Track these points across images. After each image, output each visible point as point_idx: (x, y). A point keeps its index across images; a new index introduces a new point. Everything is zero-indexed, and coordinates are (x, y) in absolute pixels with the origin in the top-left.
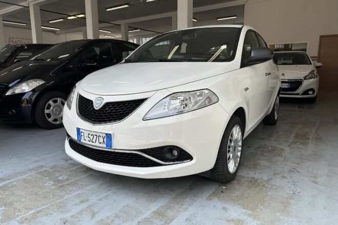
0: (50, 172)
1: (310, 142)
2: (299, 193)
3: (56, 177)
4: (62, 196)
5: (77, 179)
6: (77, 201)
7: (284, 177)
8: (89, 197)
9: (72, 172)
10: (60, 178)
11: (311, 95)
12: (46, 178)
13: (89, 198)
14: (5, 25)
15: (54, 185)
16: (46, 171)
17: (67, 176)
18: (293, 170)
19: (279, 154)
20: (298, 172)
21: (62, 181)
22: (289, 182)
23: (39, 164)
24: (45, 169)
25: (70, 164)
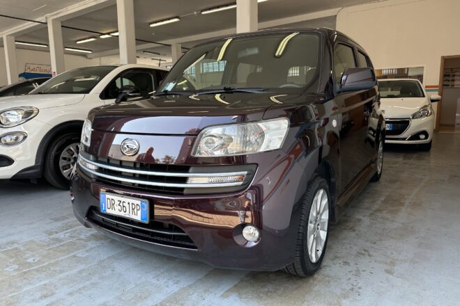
0: (20, 251)
1: (403, 209)
2: (360, 288)
3: (25, 259)
4: (20, 286)
5: (52, 261)
6: (38, 295)
7: (346, 262)
8: (56, 289)
9: (51, 251)
10: (30, 260)
11: (422, 140)
12: (11, 260)
13: (57, 291)
14: (18, 47)
15: (17, 270)
16: (16, 249)
17: (40, 258)
18: (363, 252)
19: (351, 228)
20: (369, 255)
21: (30, 265)
22: (349, 272)
23: (12, 238)
24: (16, 246)
25: (53, 239)
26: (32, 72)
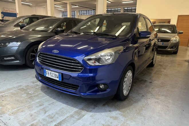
0: (25, 89)
2: (148, 104)
3: (28, 92)
4: (30, 102)
5: (38, 93)
6: (38, 105)
7: (143, 96)
9: (36, 89)
12: (23, 92)
13: (44, 104)
15: (27, 96)
17: (33, 92)
19: (144, 83)
20: (151, 93)
21: (31, 94)
22: (145, 99)
25: (36, 85)
26: (6, 12)
